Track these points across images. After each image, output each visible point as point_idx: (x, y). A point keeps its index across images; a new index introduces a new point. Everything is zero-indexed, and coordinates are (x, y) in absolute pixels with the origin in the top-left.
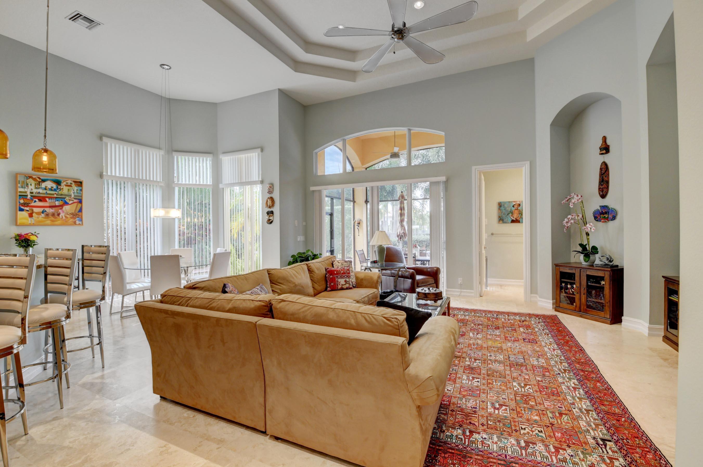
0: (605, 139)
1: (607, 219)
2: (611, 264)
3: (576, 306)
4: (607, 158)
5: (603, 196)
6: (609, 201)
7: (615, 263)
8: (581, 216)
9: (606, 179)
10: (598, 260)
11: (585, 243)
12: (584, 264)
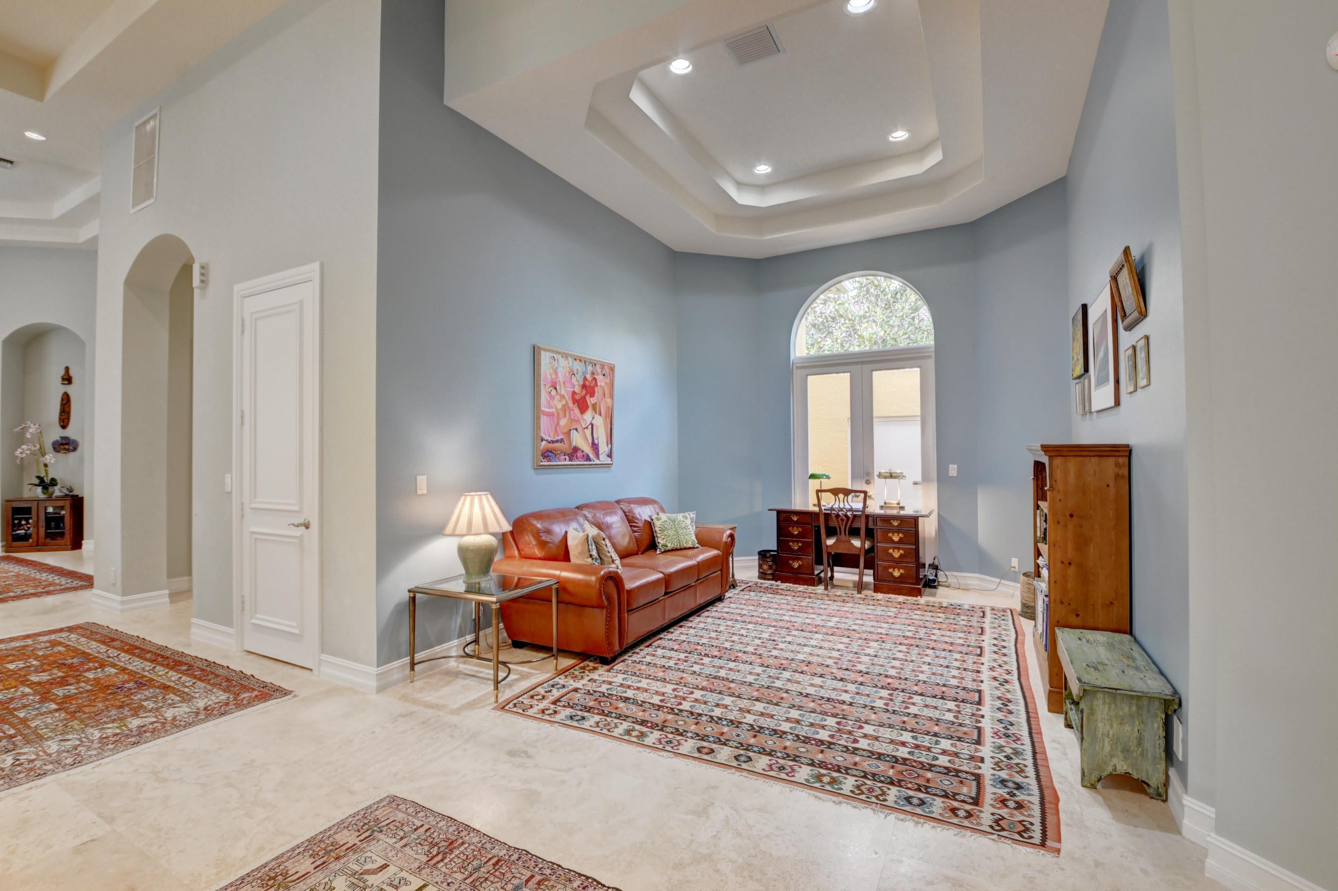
0: (67, 369)
1: (68, 450)
2: (71, 494)
3: (33, 542)
4: (71, 390)
5: (64, 427)
6: (70, 432)
7: (75, 493)
8: (38, 446)
9: (66, 409)
10: (57, 492)
11: (43, 474)
12: (42, 496)
